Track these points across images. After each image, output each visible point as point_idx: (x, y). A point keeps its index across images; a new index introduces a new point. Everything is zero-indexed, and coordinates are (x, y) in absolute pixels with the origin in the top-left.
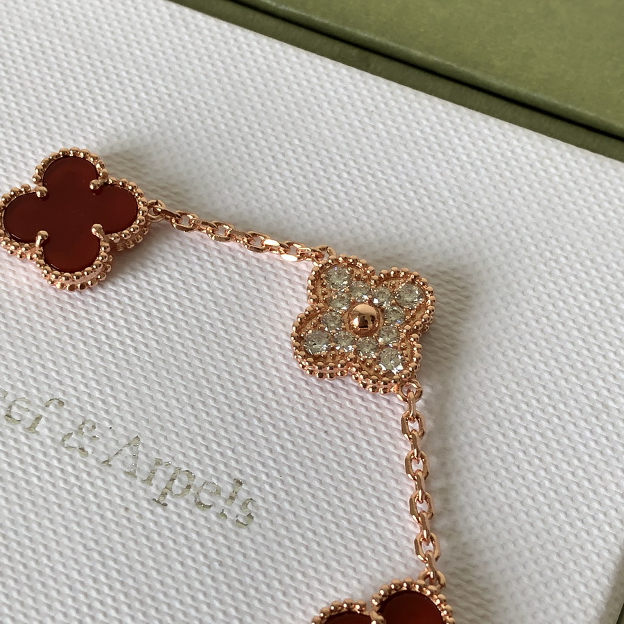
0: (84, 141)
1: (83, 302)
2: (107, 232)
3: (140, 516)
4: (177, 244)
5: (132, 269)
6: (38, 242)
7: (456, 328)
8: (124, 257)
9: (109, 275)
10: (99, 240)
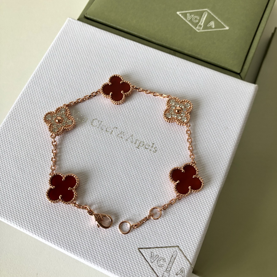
0: (117, 73)
1: (120, 107)
2: (124, 92)
3: (134, 151)
4: (138, 95)
5: (131, 99)
6: (110, 95)
7: (196, 112)
8: (128, 97)
9: (125, 101)
10: (123, 94)
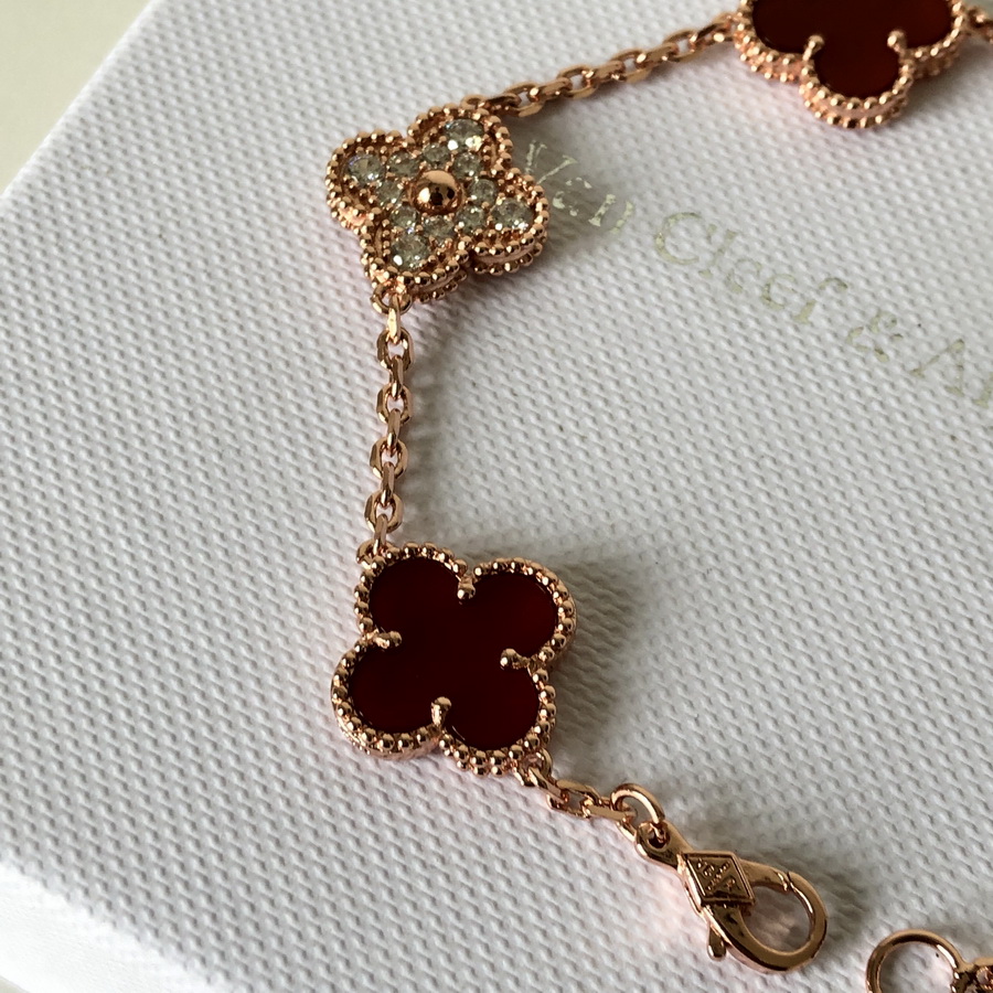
1: (865, 148)
2: (911, 43)
3: (975, 449)
6: (808, 54)
